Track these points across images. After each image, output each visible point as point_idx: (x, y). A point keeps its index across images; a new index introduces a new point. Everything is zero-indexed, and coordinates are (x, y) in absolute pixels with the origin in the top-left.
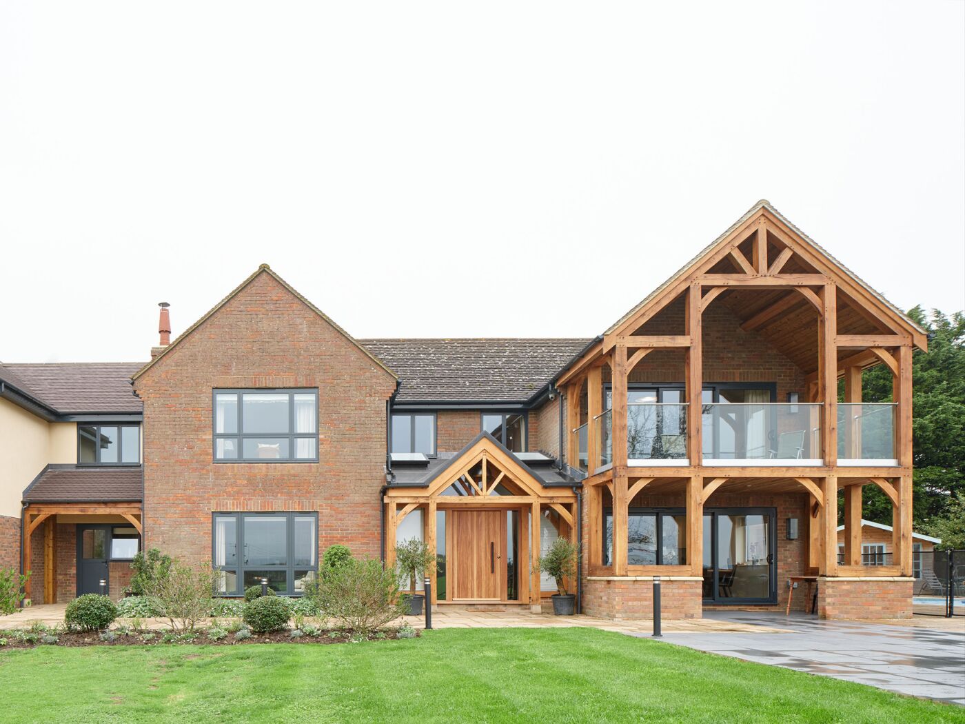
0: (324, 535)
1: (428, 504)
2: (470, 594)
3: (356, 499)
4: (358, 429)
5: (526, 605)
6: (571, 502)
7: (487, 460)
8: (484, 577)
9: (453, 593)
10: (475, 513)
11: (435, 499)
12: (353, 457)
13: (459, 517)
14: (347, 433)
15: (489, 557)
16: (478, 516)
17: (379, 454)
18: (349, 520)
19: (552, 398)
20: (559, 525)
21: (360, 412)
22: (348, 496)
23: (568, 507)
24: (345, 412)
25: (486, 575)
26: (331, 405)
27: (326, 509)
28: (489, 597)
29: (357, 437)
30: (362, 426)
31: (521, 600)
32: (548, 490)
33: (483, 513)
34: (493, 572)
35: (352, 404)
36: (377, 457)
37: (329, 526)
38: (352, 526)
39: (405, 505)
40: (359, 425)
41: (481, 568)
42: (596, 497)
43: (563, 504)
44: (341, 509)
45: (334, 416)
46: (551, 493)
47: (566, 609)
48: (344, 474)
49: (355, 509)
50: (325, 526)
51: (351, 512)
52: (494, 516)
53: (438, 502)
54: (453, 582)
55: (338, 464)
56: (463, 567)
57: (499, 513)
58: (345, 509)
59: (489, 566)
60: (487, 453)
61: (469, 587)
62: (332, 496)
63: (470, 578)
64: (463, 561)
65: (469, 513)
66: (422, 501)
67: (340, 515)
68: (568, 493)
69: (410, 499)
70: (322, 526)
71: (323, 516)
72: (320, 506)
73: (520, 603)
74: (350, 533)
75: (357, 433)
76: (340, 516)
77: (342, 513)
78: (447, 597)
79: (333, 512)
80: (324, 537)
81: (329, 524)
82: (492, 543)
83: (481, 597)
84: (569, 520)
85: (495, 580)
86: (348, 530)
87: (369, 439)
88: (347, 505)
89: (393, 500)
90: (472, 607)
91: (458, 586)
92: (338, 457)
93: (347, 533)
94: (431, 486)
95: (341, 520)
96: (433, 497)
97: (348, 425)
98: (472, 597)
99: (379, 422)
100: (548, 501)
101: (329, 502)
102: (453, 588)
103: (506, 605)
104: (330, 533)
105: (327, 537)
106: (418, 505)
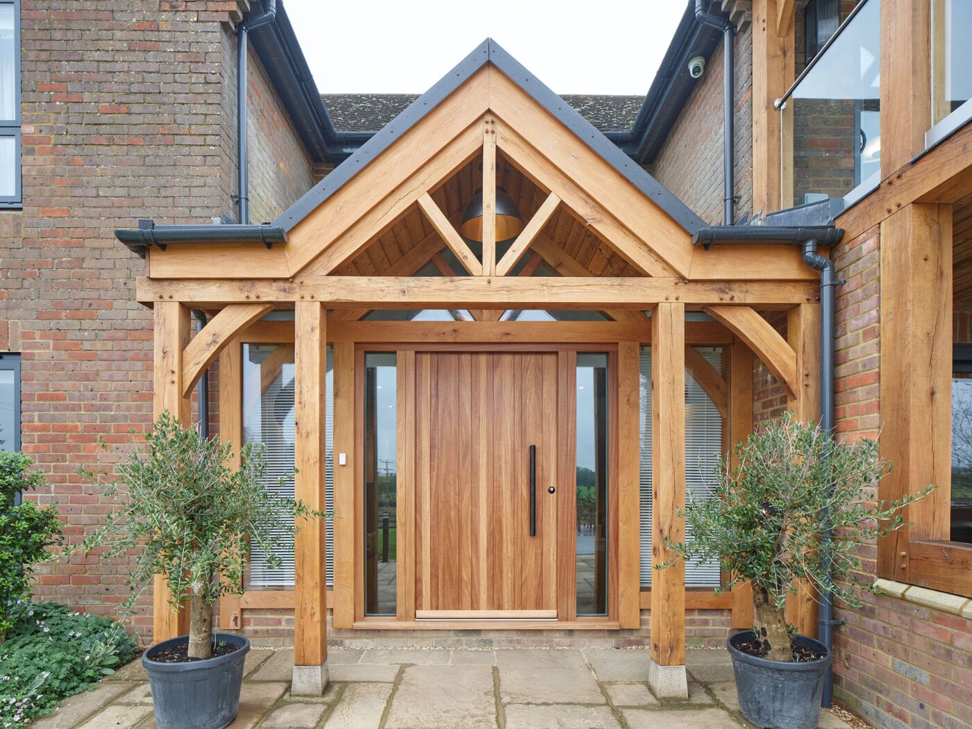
0: (36, 423)
1: (289, 308)
2: (466, 599)
3: (132, 314)
4: (136, 108)
5: (631, 630)
6: (795, 300)
7: (498, 150)
8: (508, 549)
9: (418, 595)
10: (483, 359)
11: (317, 286)
12: (123, 192)
13: (436, 371)
14: (105, 119)
15: (524, 490)
16: (492, 368)
17: (200, 181)
18: (111, 379)
19: (696, 70)
20: (726, 395)
21: (141, 56)
22: (110, 307)
23: (780, 318)
24: (96, 55)
25: (514, 543)
26: (58, 35)
27: (41, 346)
28: (523, 607)
29: (135, 130)
30: (148, 98)
31: (617, 618)
32: (712, 257)
33: (507, 359)
34: (533, 532)
35: (118, 34)
36: (194, 191)
37: (53, 398)
38: (119, 398)
39: (213, 309)
40: (139, 98)
41: (500, 522)
42: (929, 250)
43: (761, 309)
44: (87, 345)
45: (67, 68)
46: (724, 267)
47: (796, 711)
48: (96, 243)
49: (129, 344)
50: (41, 397)
51: (116, 355)
52: (540, 370)
53: (326, 297)
54: (417, 562)
55: (77, 211)
56: (448, 519)
57: (553, 357)
58: (99, 345)
59: (524, 515)
60: (499, 128)
61: (466, 576)
62: (59, 306)
63: (467, 550)
64: (447, 502)
65: (466, 359)
66: (271, 294)
67: (85, 364)
68: (783, 267)
69: (226, 287)
70: (31, 397)
71: (33, 367)
72: (25, 335)
73: (613, 625)
74: (114, 418)
75: (134, 119)
76: (85, 367)
77: (90, 357)
78: (400, 610)
79: (64, 355)
80: (35, 429)
81: (51, 391)
82: (533, 449)
83: (500, 607)
84: (785, 365)
85: (541, 555)
86: (109, 408)
87: (170, 137)
88: (105, 334)
89: (168, 289)
90: (474, 638)
91: (434, 576)
92: (78, 192)
93: (104, 419)
94: (296, 240)
95: (86, 378)
96: (308, 279)
97: (108, 97)
98: (473, 608)
99: (200, 88)
100: (712, 297)
101: (53, 324)
102: (418, 581)
103: (570, 632)
104: (53, 418)
105: (45, 429)
106: (257, 310)
